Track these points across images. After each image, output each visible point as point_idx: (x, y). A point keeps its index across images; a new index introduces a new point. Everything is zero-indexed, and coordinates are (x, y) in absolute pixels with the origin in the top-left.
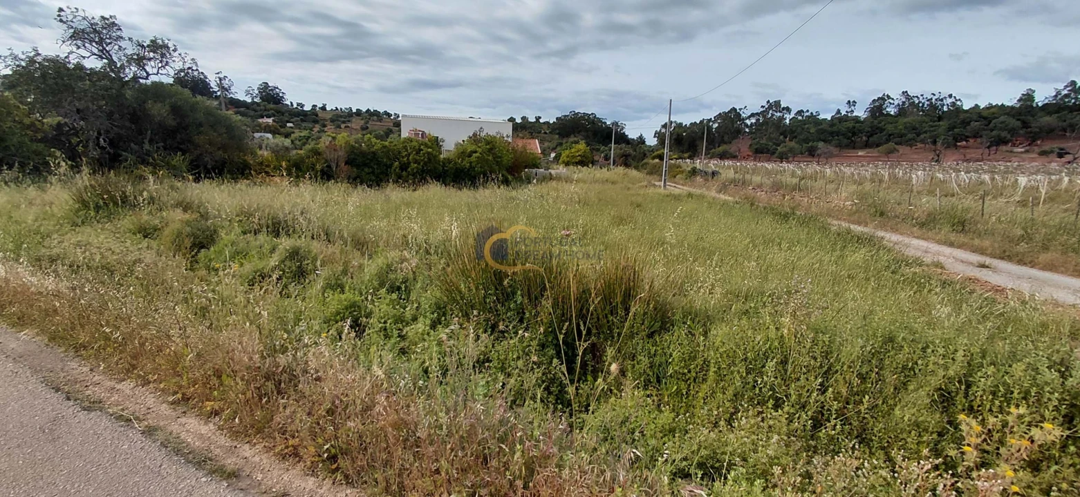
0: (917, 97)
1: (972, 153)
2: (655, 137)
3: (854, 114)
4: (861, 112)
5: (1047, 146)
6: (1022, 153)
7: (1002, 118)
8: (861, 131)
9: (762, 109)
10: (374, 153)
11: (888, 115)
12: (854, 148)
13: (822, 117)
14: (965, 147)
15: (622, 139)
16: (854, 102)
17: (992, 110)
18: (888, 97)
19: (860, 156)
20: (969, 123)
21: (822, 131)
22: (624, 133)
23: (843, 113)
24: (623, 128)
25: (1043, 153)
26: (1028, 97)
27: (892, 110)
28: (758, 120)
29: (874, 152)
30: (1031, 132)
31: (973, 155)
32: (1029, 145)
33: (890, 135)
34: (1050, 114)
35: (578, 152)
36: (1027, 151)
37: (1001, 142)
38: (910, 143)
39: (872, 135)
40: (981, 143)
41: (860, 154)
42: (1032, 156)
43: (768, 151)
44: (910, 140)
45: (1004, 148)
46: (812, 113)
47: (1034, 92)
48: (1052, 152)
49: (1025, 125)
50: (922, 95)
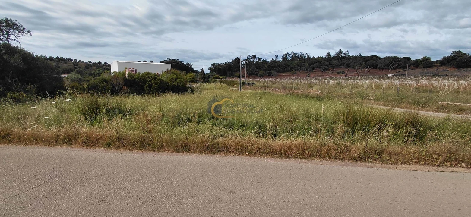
0: (296, 54)
1: (319, 74)
2: (209, 69)
3: (278, 60)
4: (280, 59)
5: (338, 71)
6: (331, 73)
7: (323, 61)
8: (282, 66)
9: (247, 58)
10: (134, 80)
11: (289, 60)
12: (280, 73)
13: (267, 61)
14: (315, 71)
15: (192, 70)
16: (277, 55)
17: (319, 59)
18: (288, 54)
19: (283, 75)
20: (314, 63)
21: (269, 66)
22: (192, 68)
23: (274, 59)
24: (191, 66)
25: (338, 73)
26: (329, 54)
27: (289, 58)
28: (246, 62)
29: (289, 73)
30: (332, 66)
31: (318, 74)
32: (332, 70)
33: (292, 67)
34: (335, 60)
35: (190, 76)
36: (332, 72)
37: (325, 69)
38: (299, 70)
39: (285, 68)
40: (320, 70)
41: (283, 74)
42: (335, 74)
43: (254, 74)
44: (299, 69)
45: (326, 71)
46: (264, 60)
47: (330, 53)
48: (340, 72)
49: (330, 64)
50: (298, 53)
